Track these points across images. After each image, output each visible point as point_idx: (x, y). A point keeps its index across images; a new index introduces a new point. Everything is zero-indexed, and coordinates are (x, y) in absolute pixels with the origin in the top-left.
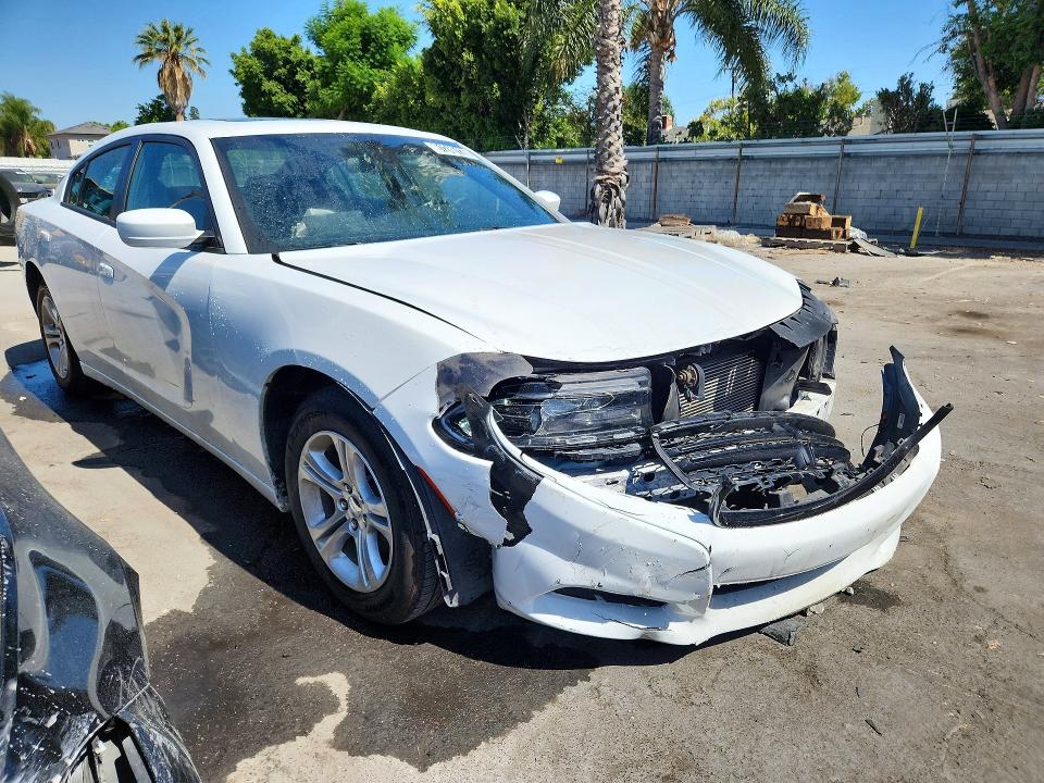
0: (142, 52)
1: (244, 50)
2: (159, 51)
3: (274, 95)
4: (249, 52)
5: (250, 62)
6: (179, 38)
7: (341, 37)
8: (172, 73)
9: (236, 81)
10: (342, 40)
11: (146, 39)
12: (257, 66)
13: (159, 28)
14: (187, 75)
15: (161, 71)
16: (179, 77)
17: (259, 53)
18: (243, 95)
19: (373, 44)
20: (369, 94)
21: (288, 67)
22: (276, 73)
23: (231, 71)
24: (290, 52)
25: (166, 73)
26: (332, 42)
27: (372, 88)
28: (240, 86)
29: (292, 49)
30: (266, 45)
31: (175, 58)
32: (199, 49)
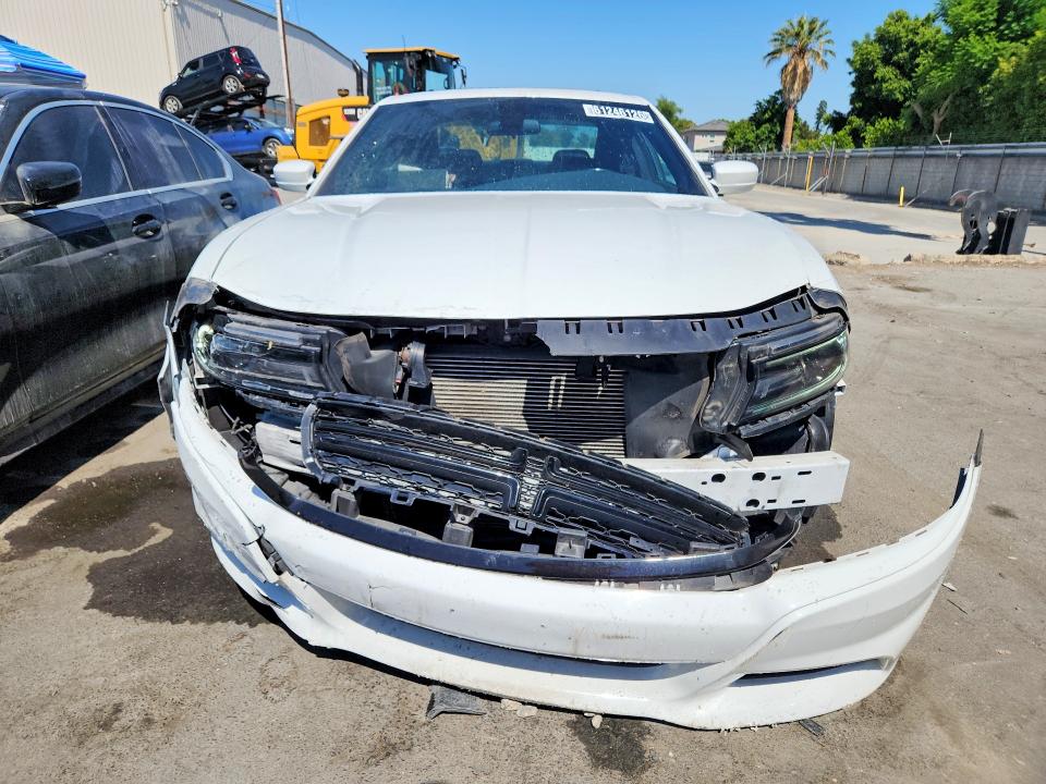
0: (772, 49)
1: (867, 36)
2: (789, 46)
3: (885, 82)
4: (872, 38)
5: (870, 48)
6: (811, 32)
7: (973, 9)
8: (795, 68)
9: (851, 70)
10: (973, 12)
11: (781, 37)
12: (876, 51)
13: (795, 24)
14: (809, 69)
15: (786, 66)
16: (800, 70)
17: (883, 38)
18: (853, 84)
19: (1011, 13)
20: (989, 72)
21: (911, 50)
22: (895, 58)
23: (848, 60)
24: (917, 34)
25: (790, 68)
26: (960, 16)
27: (994, 64)
28: (854, 75)
29: (921, 30)
30: (892, 29)
31: (802, 52)
32: (828, 41)
